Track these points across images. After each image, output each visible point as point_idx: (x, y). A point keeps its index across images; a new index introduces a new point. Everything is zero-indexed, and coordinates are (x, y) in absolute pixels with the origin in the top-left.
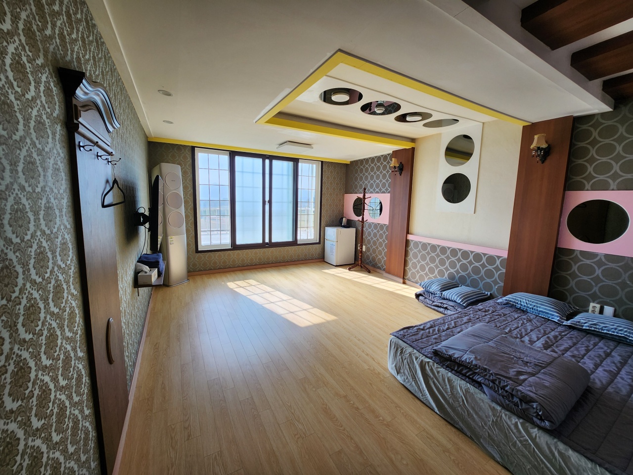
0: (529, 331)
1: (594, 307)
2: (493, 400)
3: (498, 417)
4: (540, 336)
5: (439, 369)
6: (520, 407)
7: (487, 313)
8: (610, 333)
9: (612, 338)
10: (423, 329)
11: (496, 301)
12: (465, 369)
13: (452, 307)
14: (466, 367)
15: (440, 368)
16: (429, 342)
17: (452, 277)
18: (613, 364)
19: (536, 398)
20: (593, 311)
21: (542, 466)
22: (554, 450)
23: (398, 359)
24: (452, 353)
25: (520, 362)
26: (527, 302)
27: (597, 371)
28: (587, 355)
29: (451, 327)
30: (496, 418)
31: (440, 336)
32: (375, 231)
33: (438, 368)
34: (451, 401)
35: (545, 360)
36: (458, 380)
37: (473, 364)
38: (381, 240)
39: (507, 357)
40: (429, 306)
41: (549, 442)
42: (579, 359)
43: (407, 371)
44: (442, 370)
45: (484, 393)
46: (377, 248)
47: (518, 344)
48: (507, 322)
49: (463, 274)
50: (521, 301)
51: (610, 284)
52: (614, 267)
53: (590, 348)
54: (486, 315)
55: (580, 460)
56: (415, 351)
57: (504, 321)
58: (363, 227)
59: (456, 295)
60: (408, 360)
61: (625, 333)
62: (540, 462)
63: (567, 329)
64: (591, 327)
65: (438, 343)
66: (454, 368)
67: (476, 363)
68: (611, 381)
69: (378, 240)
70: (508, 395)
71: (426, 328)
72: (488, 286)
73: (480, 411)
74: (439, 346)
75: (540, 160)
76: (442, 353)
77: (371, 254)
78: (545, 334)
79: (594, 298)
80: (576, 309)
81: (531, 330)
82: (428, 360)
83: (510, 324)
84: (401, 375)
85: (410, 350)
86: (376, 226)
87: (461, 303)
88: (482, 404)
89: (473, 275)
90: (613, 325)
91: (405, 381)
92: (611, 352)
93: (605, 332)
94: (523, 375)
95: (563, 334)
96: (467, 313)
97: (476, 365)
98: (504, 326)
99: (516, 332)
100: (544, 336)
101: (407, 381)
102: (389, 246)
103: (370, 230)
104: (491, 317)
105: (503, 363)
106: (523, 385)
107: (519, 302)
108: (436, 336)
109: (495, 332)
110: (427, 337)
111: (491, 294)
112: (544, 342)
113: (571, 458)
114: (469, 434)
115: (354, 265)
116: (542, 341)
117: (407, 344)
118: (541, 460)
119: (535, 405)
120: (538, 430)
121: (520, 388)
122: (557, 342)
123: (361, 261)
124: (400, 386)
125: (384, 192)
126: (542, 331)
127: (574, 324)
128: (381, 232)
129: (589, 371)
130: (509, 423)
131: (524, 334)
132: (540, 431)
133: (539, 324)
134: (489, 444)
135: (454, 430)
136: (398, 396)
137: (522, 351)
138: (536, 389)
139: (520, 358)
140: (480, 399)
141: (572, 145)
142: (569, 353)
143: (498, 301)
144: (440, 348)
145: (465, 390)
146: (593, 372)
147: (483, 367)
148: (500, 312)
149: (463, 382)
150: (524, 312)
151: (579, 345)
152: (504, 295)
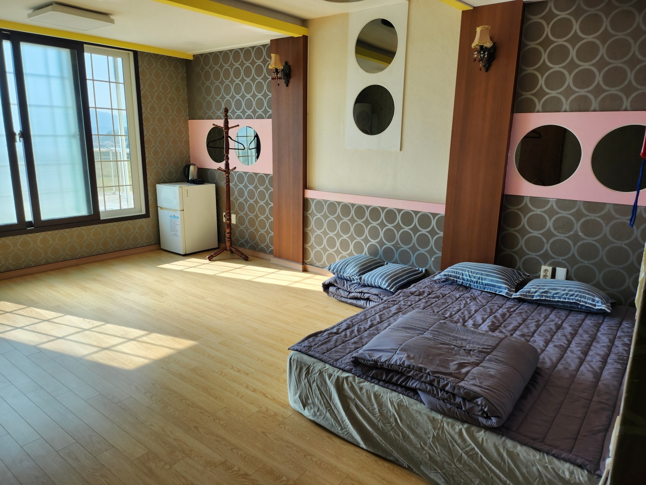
0: (473, 312)
1: (546, 270)
2: (433, 408)
3: (439, 429)
4: (486, 316)
5: (362, 384)
6: (463, 409)
7: (421, 297)
8: (562, 300)
9: (564, 306)
10: (337, 333)
11: (432, 279)
12: (396, 376)
13: (376, 297)
14: (397, 372)
15: (364, 382)
16: (346, 349)
17: (373, 251)
18: (564, 337)
19: (480, 391)
20: (545, 276)
21: (490, 476)
22: (502, 450)
23: (303, 384)
24: (378, 357)
25: (462, 352)
26: (470, 274)
27: (547, 349)
28: (537, 332)
29: (376, 323)
30: (437, 431)
31: (361, 338)
32: (251, 187)
33: (360, 383)
34: (380, 425)
35: (490, 344)
36: (387, 393)
37: (405, 365)
38: (262, 203)
39: (446, 348)
40: (343, 299)
41: (497, 444)
42: (528, 338)
43: (318, 399)
44: (366, 385)
45: (421, 402)
46: (257, 216)
47: (460, 329)
48: (447, 305)
49: (389, 245)
50: (462, 275)
51: (562, 238)
52: (566, 215)
53: (540, 323)
54: (420, 300)
55: (528, 455)
56: (327, 366)
57: (443, 303)
58: (228, 181)
59: (380, 278)
60: (319, 383)
61: (577, 298)
62: (489, 471)
63: (516, 303)
64: (542, 296)
65: (358, 348)
66: (382, 377)
67: (409, 363)
68: (562, 357)
69: (256, 202)
70: (449, 396)
71: (340, 331)
72: (422, 259)
73: (417, 428)
74: (360, 351)
75: (484, 66)
76: (364, 360)
77: (247, 228)
78: (491, 313)
79: (546, 258)
80: (526, 275)
81: (476, 311)
82: (345, 375)
83: (450, 308)
84: (309, 407)
85: (319, 366)
86: (252, 177)
87: (388, 289)
88: (419, 417)
89: (402, 245)
90: (564, 290)
91: (315, 415)
92: (562, 323)
93: (556, 300)
94: (465, 367)
95: (512, 310)
96: (395, 301)
97: (409, 366)
98: (443, 311)
99: (458, 316)
100: (490, 315)
101: (318, 414)
102: (277, 212)
103: (241, 186)
104: (427, 301)
105: (441, 357)
106: (466, 379)
107: (461, 276)
108: (355, 339)
109: (431, 318)
110: (343, 343)
111: (426, 270)
112: (490, 324)
113: (521, 455)
114: (405, 464)
115: (217, 250)
116: (488, 322)
117: (316, 358)
118: (490, 468)
119: (479, 401)
120: (484, 432)
121: (462, 384)
122: (505, 321)
123: (231, 241)
124: (310, 425)
125: (260, 117)
126: (488, 310)
127: (524, 295)
128: (262, 188)
129: (539, 351)
130: (452, 433)
131: (467, 318)
132: (487, 433)
133: (484, 302)
134: (431, 469)
135: (387, 464)
136: (308, 439)
137: (465, 338)
138: (481, 381)
139: (461, 347)
140: (417, 411)
141: (521, 45)
142: (518, 333)
143: (436, 278)
144: (362, 354)
145: (398, 405)
146: (543, 351)
147: (418, 367)
148: (438, 293)
149: (394, 394)
150: (467, 288)
151: (529, 321)
152: (442, 270)
